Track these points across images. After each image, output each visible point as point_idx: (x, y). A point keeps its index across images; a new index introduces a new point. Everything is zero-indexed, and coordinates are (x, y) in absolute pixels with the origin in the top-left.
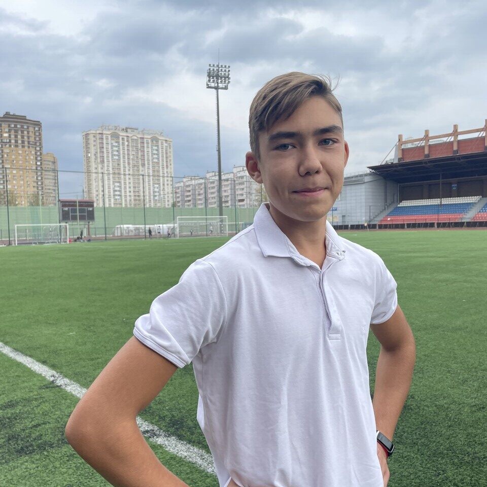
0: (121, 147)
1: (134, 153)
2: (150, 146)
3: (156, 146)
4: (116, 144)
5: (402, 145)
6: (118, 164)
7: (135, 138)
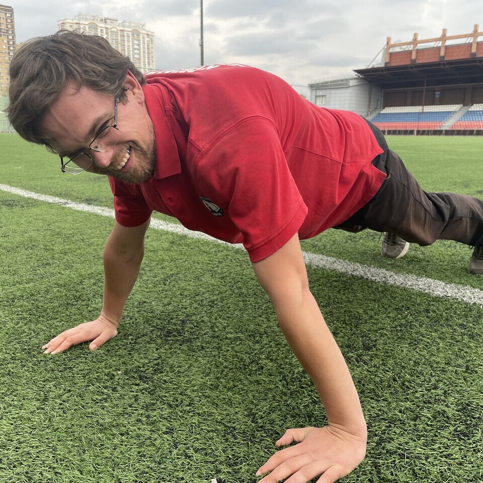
2: (131, 40)
3: (137, 40)
5: (389, 48)
7: (115, 30)
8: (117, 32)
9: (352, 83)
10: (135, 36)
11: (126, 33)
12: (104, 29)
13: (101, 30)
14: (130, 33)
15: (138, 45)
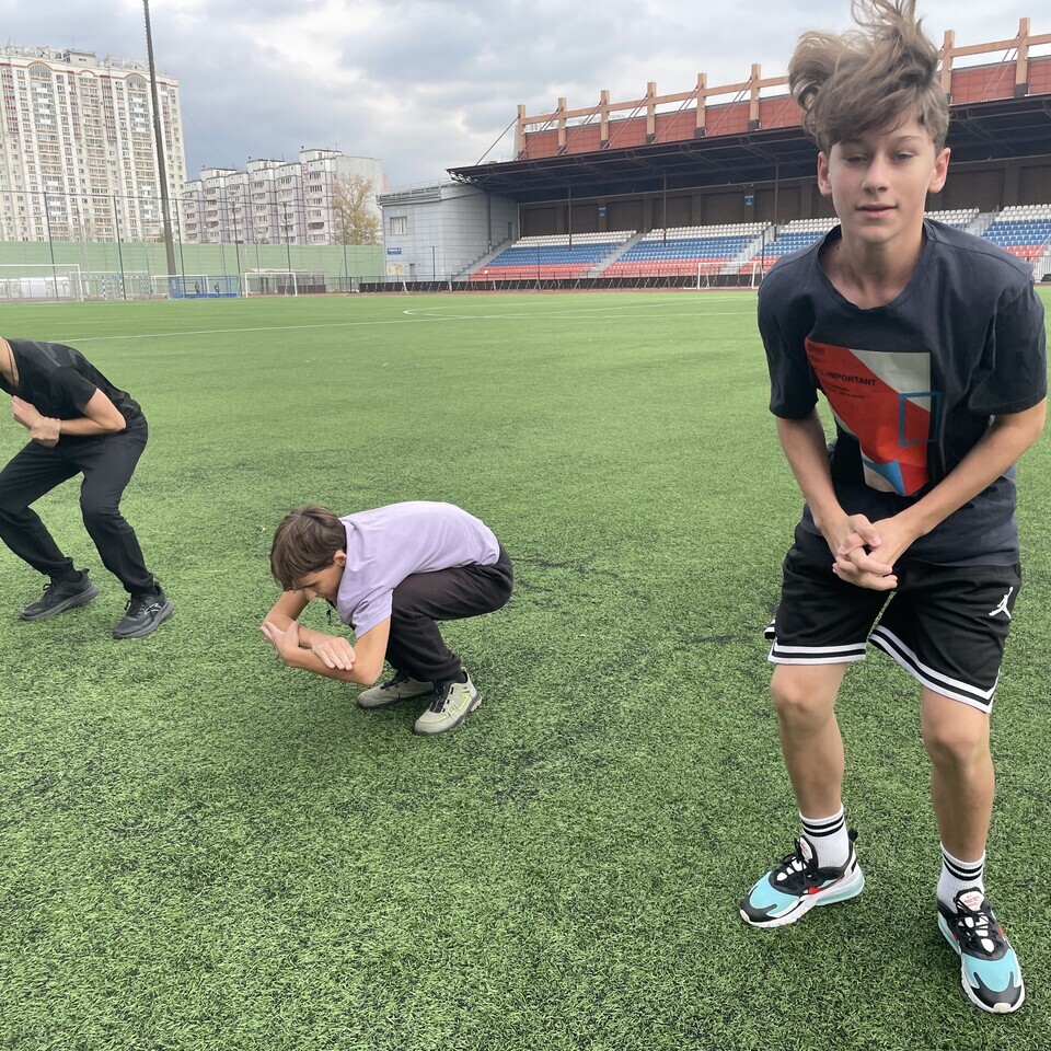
0: (56, 97)
1: (90, 113)
2: (126, 96)
3: (140, 96)
4: (45, 91)
5: (524, 125)
6: (53, 137)
7: (89, 76)
8: (95, 81)
9: (444, 193)
10: (135, 86)
11: (113, 81)
12: (65, 76)
13: (58, 77)
14: (124, 82)
15: (143, 106)
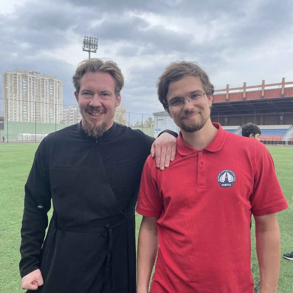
0: (29, 84)
1: (37, 88)
2: (48, 84)
3: (52, 85)
4: (25, 82)
6: (26, 95)
7: (38, 78)
8: (40, 80)
10: (51, 82)
11: (45, 80)
13: (30, 78)
14: (48, 81)
15: (52, 87)
